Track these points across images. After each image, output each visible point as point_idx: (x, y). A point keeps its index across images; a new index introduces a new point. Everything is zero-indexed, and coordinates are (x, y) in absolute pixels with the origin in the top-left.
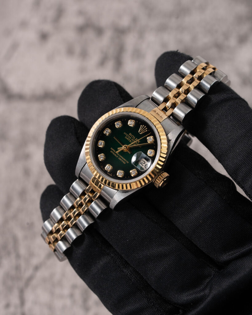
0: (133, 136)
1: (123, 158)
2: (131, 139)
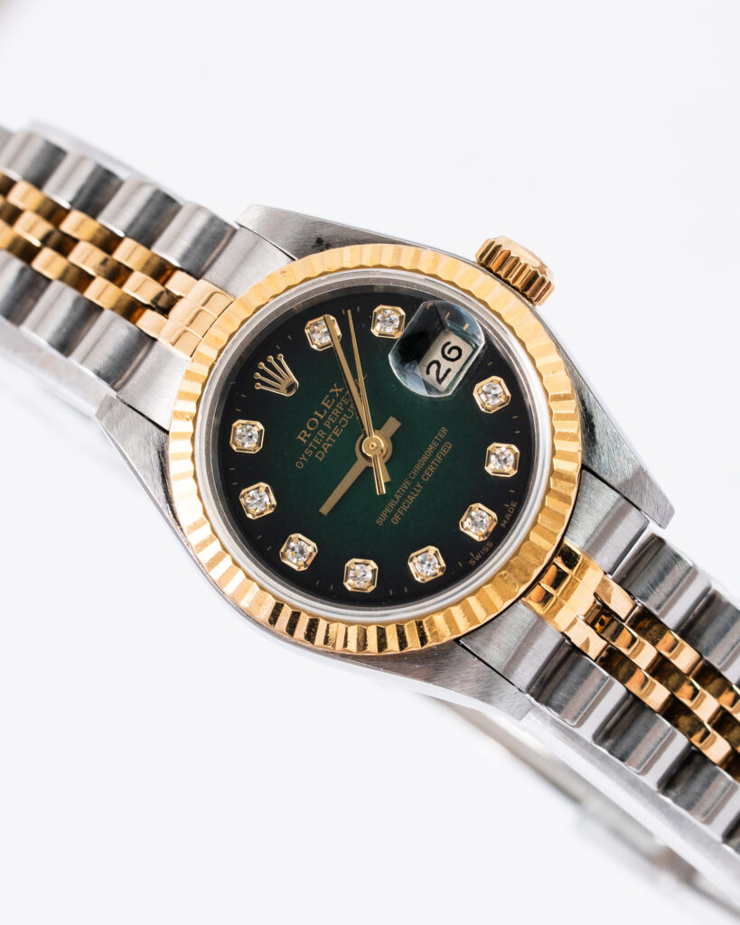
0: (313, 424)
1: (425, 458)
2: (325, 429)
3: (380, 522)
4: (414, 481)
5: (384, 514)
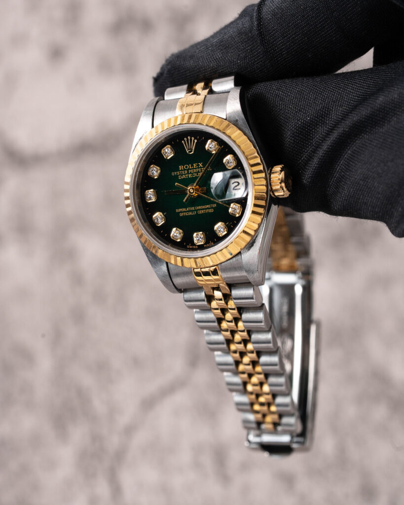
0: (186, 167)
1: (204, 207)
2: (188, 172)
3: (177, 211)
4: (195, 210)
5: (180, 210)
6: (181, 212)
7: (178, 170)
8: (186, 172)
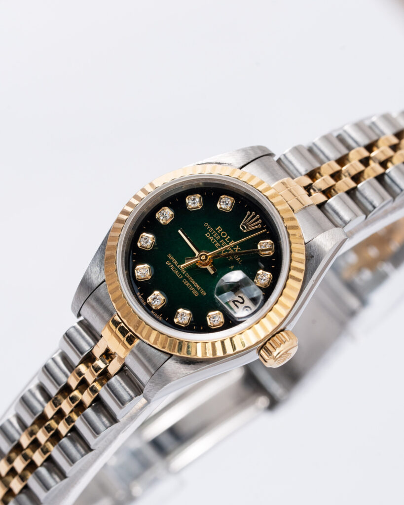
0: (224, 234)
1: (194, 282)
2: (220, 240)
3: (169, 256)
4: (184, 275)
5: (172, 258)
6: (171, 261)
7: (214, 227)
8: (218, 238)
